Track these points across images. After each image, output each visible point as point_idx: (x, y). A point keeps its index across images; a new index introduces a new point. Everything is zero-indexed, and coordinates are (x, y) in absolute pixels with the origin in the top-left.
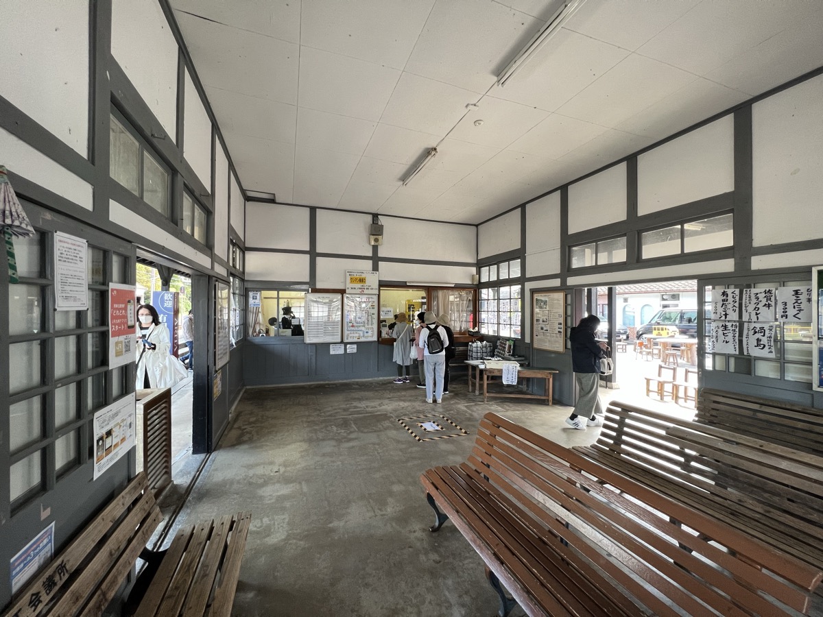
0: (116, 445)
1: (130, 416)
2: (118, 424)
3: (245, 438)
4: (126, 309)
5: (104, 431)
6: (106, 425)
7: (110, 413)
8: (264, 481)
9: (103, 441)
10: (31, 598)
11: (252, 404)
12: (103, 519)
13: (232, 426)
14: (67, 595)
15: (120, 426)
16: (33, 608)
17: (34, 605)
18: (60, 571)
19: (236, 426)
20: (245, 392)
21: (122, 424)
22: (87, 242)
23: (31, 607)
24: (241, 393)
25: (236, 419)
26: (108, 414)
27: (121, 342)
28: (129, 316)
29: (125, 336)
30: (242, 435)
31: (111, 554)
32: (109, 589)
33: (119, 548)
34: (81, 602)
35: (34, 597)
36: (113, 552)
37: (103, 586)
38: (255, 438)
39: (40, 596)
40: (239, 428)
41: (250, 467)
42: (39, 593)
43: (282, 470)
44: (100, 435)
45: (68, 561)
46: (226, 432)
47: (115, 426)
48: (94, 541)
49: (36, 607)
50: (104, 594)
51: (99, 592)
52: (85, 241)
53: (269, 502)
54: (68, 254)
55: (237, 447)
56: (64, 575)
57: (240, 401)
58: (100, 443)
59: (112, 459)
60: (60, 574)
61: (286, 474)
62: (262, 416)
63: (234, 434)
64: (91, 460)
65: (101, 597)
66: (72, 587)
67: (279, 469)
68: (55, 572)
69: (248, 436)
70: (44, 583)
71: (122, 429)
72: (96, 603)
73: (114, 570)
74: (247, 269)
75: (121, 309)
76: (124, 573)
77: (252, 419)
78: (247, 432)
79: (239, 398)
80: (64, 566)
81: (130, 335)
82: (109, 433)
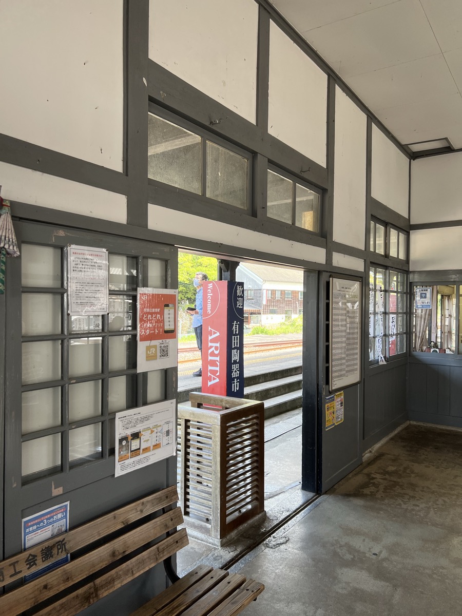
0: (146, 450)
1: (168, 423)
2: (148, 428)
3: (367, 491)
4: (162, 313)
5: (129, 432)
6: (132, 427)
7: (139, 416)
8: (353, 560)
9: (127, 442)
10: (29, 557)
11: (404, 447)
12: (115, 517)
13: (362, 470)
14: (59, 571)
15: (152, 432)
16: (28, 566)
17: (30, 563)
18: (59, 547)
19: (366, 471)
20: (406, 428)
21: (155, 429)
22: (107, 250)
23: (27, 564)
24: (399, 429)
25: (371, 462)
26: (135, 417)
27: (155, 347)
28: (166, 320)
29: (160, 341)
30: (365, 485)
31: (113, 554)
32: (102, 587)
33: (124, 552)
34: (70, 584)
35: (31, 557)
36: (117, 553)
37: (98, 581)
38: (378, 496)
39: (36, 560)
40: (368, 475)
41: (348, 531)
42: (36, 556)
43: (384, 554)
44: (124, 435)
45: (69, 541)
46: (350, 476)
47: (145, 430)
48: (99, 534)
49: (31, 566)
50: (96, 590)
51: (91, 584)
52: (104, 250)
53: (340, 591)
54: (85, 263)
55: (351, 499)
56: (62, 552)
57: (392, 439)
58: (124, 443)
59: (139, 462)
60: (58, 549)
61: (385, 564)
62: (405, 469)
63: (357, 480)
64: (112, 457)
65: (92, 590)
66: (65, 566)
67: (381, 552)
68: (54, 546)
69: (372, 489)
70: (43, 550)
71: (154, 435)
72: (85, 592)
73: (113, 572)
74: (413, 256)
75: (155, 313)
76: (123, 580)
77: (391, 469)
78: (374, 484)
79: (392, 435)
80: (64, 544)
81: (168, 340)
82: (136, 436)
